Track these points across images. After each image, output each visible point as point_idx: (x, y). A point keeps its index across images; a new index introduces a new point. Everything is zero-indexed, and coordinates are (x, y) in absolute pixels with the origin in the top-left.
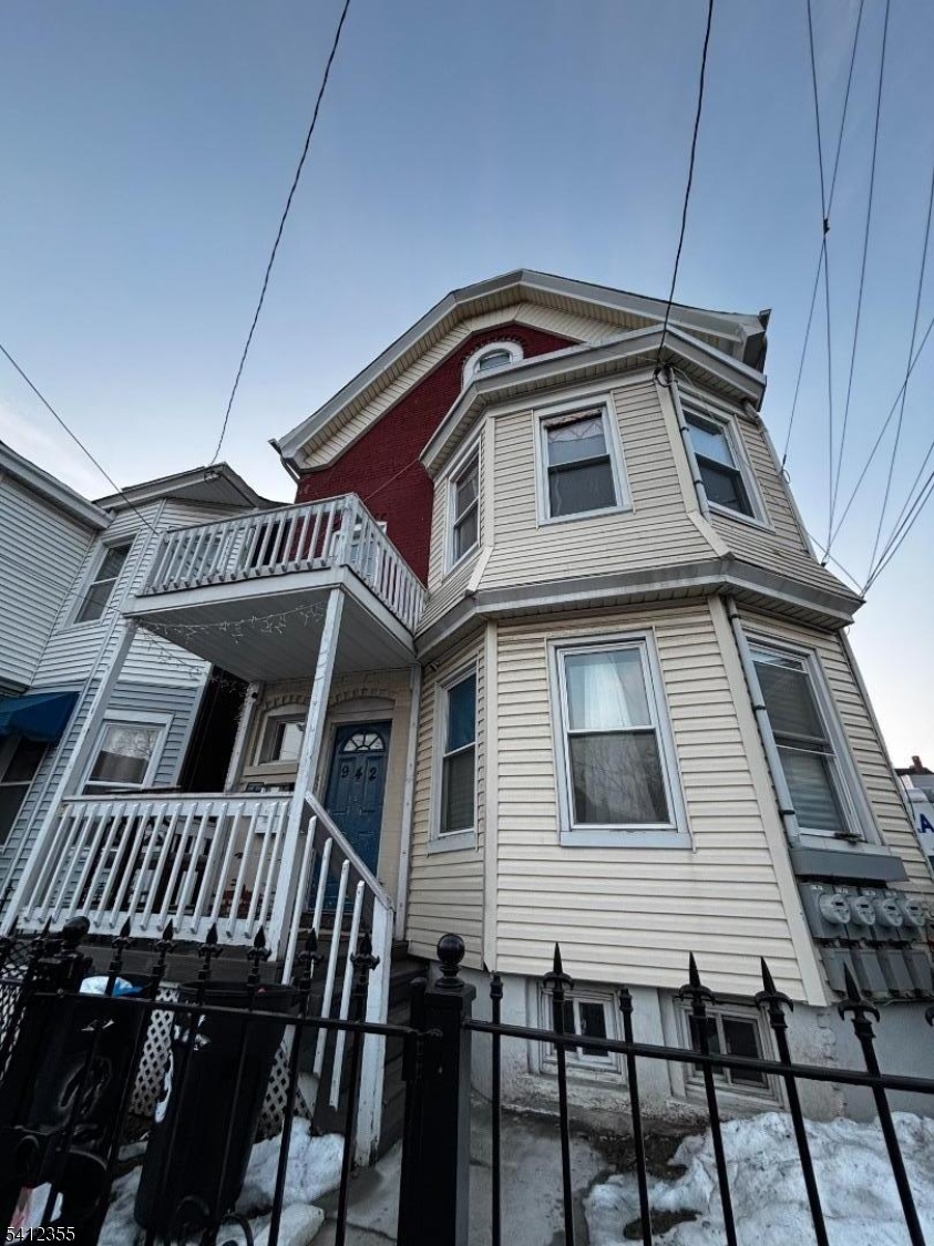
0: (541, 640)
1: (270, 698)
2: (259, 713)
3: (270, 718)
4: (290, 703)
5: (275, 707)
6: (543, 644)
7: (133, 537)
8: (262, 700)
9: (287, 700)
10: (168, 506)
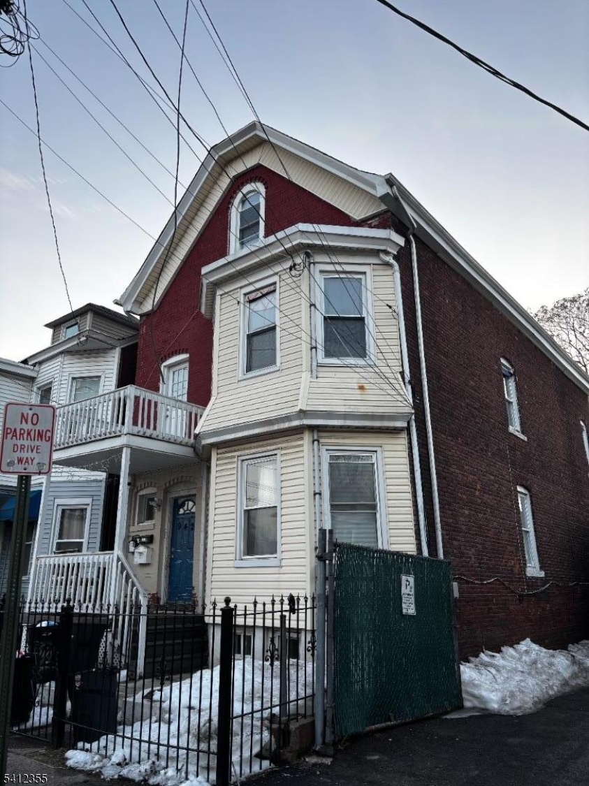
0: (234, 457)
1: (138, 484)
2: (134, 493)
3: (140, 496)
4: (148, 487)
5: (141, 489)
6: (236, 460)
7: (51, 383)
8: (134, 486)
9: (146, 485)
10: (66, 358)
